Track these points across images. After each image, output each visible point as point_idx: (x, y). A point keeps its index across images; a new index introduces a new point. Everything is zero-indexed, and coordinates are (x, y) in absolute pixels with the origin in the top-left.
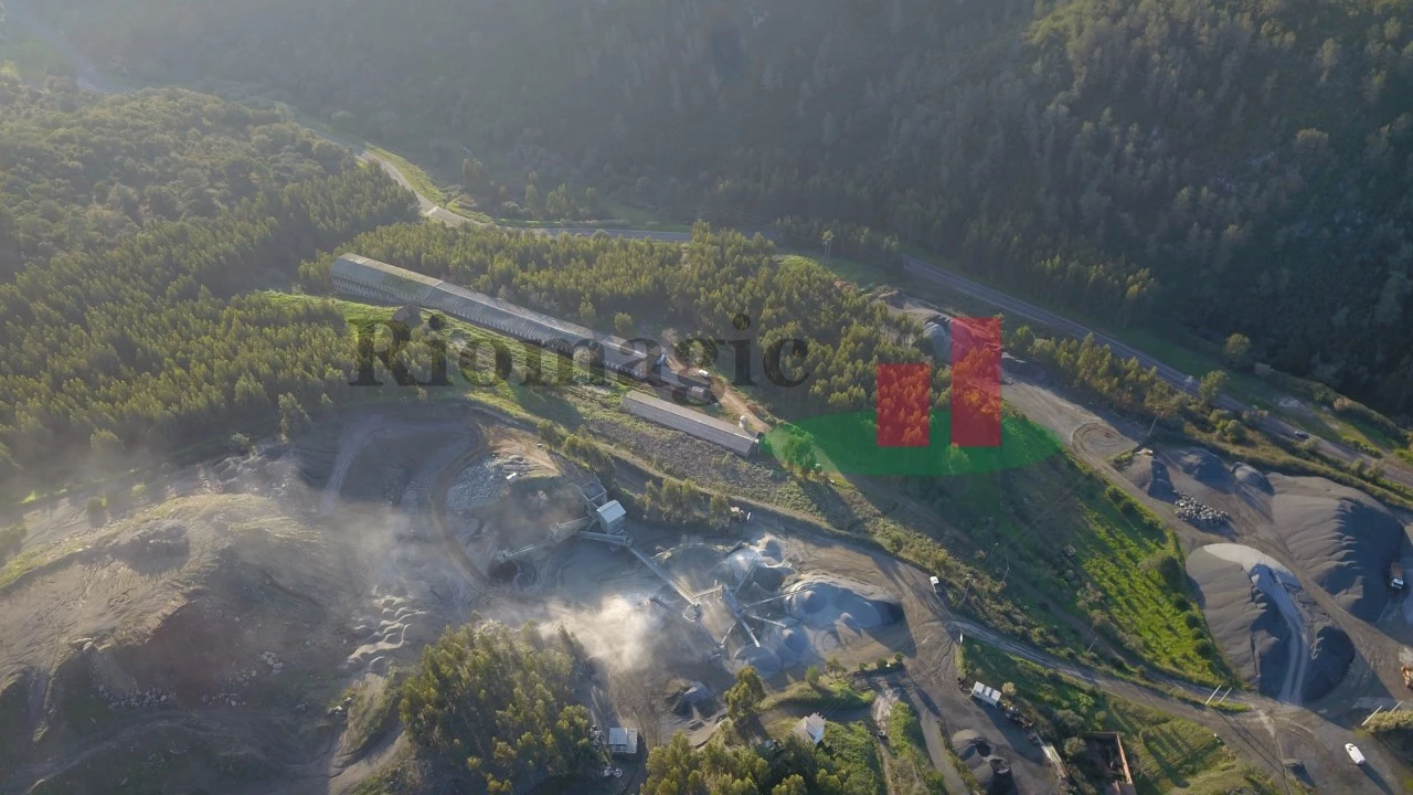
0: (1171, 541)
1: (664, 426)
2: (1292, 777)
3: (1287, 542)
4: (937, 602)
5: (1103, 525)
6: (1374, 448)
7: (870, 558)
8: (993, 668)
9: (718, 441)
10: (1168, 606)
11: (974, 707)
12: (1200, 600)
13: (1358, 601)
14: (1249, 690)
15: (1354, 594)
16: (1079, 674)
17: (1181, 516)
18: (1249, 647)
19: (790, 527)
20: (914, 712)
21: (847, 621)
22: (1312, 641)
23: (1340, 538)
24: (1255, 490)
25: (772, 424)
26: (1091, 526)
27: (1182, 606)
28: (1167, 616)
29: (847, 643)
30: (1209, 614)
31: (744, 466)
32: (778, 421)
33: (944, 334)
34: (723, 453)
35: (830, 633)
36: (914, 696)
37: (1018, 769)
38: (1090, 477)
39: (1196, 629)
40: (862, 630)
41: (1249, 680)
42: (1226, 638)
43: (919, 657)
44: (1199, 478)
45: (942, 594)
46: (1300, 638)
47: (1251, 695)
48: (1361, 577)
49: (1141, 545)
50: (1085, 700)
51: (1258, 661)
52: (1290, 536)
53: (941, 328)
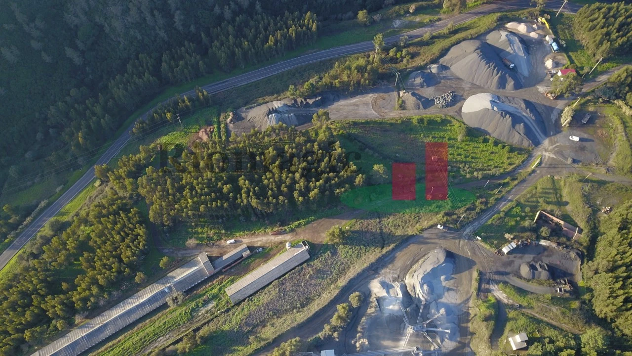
0: (453, 120)
1: (264, 288)
2: (576, 166)
3: (475, 83)
4: (451, 233)
5: (428, 137)
6: (436, 18)
7: (412, 245)
8: (493, 234)
9: (293, 267)
10: (481, 145)
11: (512, 257)
12: (487, 133)
13: (514, 84)
14: (533, 149)
15: (510, 84)
16: (503, 203)
17: (442, 107)
18: (519, 135)
19: (374, 270)
20: (505, 283)
21: (446, 279)
22: (527, 113)
23: (489, 67)
24: (444, 72)
25: (292, 230)
26: (425, 141)
27: (486, 141)
28: (485, 149)
29: (457, 287)
30: (495, 135)
31: (317, 263)
32: (293, 226)
33: (280, 116)
34: (302, 268)
35: (448, 291)
36: (497, 277)
37: (546, 261)
38: (403, 122)
39: (500, 145)
40: (452, 276)
41: (529, 146)
42: (508, 139)
43: (477, 261)
44: (428, 86)
45: (449, 228)
46: (524, 116)
47: (535, 150)
48: (507, 75)
49: (446, 131)
50: (517, 210)
51: (526, 137)
52: (473, 80)
53: (276, 114)
